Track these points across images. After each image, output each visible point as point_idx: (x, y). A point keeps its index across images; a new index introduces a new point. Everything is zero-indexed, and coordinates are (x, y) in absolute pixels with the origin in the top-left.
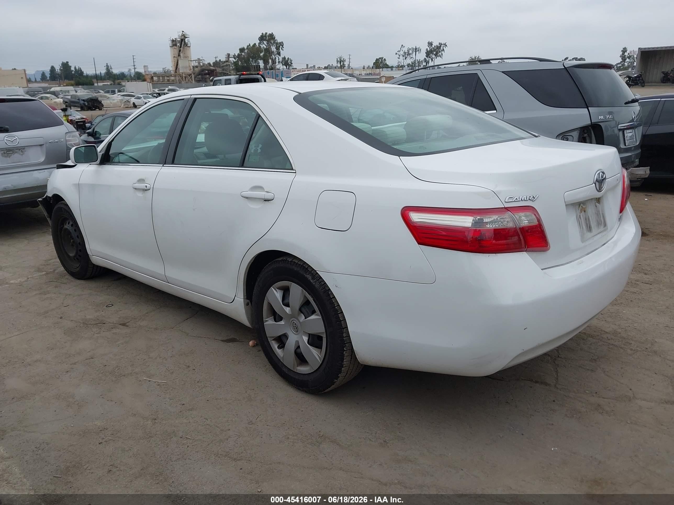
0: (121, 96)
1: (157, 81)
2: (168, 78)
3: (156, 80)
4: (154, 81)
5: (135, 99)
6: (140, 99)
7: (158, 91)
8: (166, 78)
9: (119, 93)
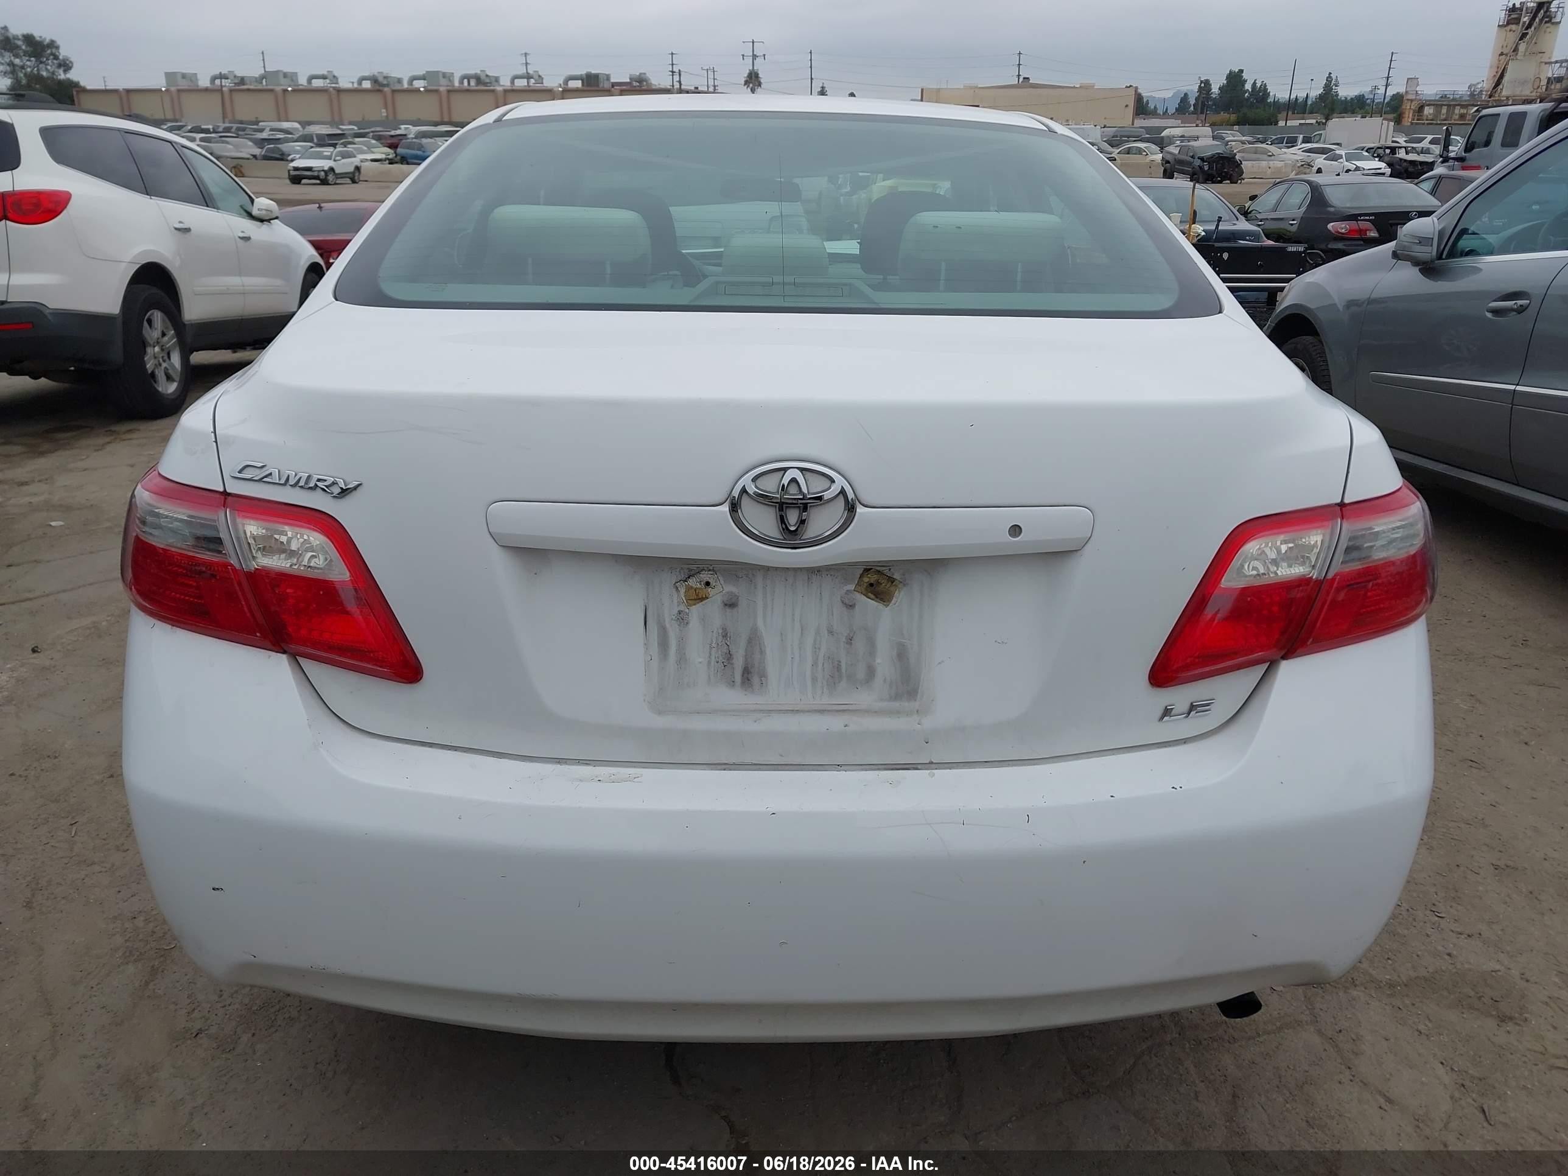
0: (1303, 151)
1: (1430, 117)
2: (1463, 111)
3: (1430, 115)
4: (1425, 118)
5: (1324, 159)
6: (1336, 161)
7: (1405, 141)
8: (1457, 110)
9: (1304, 145)
